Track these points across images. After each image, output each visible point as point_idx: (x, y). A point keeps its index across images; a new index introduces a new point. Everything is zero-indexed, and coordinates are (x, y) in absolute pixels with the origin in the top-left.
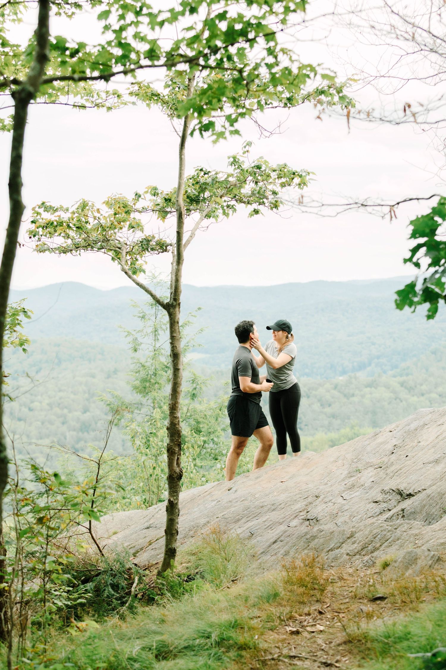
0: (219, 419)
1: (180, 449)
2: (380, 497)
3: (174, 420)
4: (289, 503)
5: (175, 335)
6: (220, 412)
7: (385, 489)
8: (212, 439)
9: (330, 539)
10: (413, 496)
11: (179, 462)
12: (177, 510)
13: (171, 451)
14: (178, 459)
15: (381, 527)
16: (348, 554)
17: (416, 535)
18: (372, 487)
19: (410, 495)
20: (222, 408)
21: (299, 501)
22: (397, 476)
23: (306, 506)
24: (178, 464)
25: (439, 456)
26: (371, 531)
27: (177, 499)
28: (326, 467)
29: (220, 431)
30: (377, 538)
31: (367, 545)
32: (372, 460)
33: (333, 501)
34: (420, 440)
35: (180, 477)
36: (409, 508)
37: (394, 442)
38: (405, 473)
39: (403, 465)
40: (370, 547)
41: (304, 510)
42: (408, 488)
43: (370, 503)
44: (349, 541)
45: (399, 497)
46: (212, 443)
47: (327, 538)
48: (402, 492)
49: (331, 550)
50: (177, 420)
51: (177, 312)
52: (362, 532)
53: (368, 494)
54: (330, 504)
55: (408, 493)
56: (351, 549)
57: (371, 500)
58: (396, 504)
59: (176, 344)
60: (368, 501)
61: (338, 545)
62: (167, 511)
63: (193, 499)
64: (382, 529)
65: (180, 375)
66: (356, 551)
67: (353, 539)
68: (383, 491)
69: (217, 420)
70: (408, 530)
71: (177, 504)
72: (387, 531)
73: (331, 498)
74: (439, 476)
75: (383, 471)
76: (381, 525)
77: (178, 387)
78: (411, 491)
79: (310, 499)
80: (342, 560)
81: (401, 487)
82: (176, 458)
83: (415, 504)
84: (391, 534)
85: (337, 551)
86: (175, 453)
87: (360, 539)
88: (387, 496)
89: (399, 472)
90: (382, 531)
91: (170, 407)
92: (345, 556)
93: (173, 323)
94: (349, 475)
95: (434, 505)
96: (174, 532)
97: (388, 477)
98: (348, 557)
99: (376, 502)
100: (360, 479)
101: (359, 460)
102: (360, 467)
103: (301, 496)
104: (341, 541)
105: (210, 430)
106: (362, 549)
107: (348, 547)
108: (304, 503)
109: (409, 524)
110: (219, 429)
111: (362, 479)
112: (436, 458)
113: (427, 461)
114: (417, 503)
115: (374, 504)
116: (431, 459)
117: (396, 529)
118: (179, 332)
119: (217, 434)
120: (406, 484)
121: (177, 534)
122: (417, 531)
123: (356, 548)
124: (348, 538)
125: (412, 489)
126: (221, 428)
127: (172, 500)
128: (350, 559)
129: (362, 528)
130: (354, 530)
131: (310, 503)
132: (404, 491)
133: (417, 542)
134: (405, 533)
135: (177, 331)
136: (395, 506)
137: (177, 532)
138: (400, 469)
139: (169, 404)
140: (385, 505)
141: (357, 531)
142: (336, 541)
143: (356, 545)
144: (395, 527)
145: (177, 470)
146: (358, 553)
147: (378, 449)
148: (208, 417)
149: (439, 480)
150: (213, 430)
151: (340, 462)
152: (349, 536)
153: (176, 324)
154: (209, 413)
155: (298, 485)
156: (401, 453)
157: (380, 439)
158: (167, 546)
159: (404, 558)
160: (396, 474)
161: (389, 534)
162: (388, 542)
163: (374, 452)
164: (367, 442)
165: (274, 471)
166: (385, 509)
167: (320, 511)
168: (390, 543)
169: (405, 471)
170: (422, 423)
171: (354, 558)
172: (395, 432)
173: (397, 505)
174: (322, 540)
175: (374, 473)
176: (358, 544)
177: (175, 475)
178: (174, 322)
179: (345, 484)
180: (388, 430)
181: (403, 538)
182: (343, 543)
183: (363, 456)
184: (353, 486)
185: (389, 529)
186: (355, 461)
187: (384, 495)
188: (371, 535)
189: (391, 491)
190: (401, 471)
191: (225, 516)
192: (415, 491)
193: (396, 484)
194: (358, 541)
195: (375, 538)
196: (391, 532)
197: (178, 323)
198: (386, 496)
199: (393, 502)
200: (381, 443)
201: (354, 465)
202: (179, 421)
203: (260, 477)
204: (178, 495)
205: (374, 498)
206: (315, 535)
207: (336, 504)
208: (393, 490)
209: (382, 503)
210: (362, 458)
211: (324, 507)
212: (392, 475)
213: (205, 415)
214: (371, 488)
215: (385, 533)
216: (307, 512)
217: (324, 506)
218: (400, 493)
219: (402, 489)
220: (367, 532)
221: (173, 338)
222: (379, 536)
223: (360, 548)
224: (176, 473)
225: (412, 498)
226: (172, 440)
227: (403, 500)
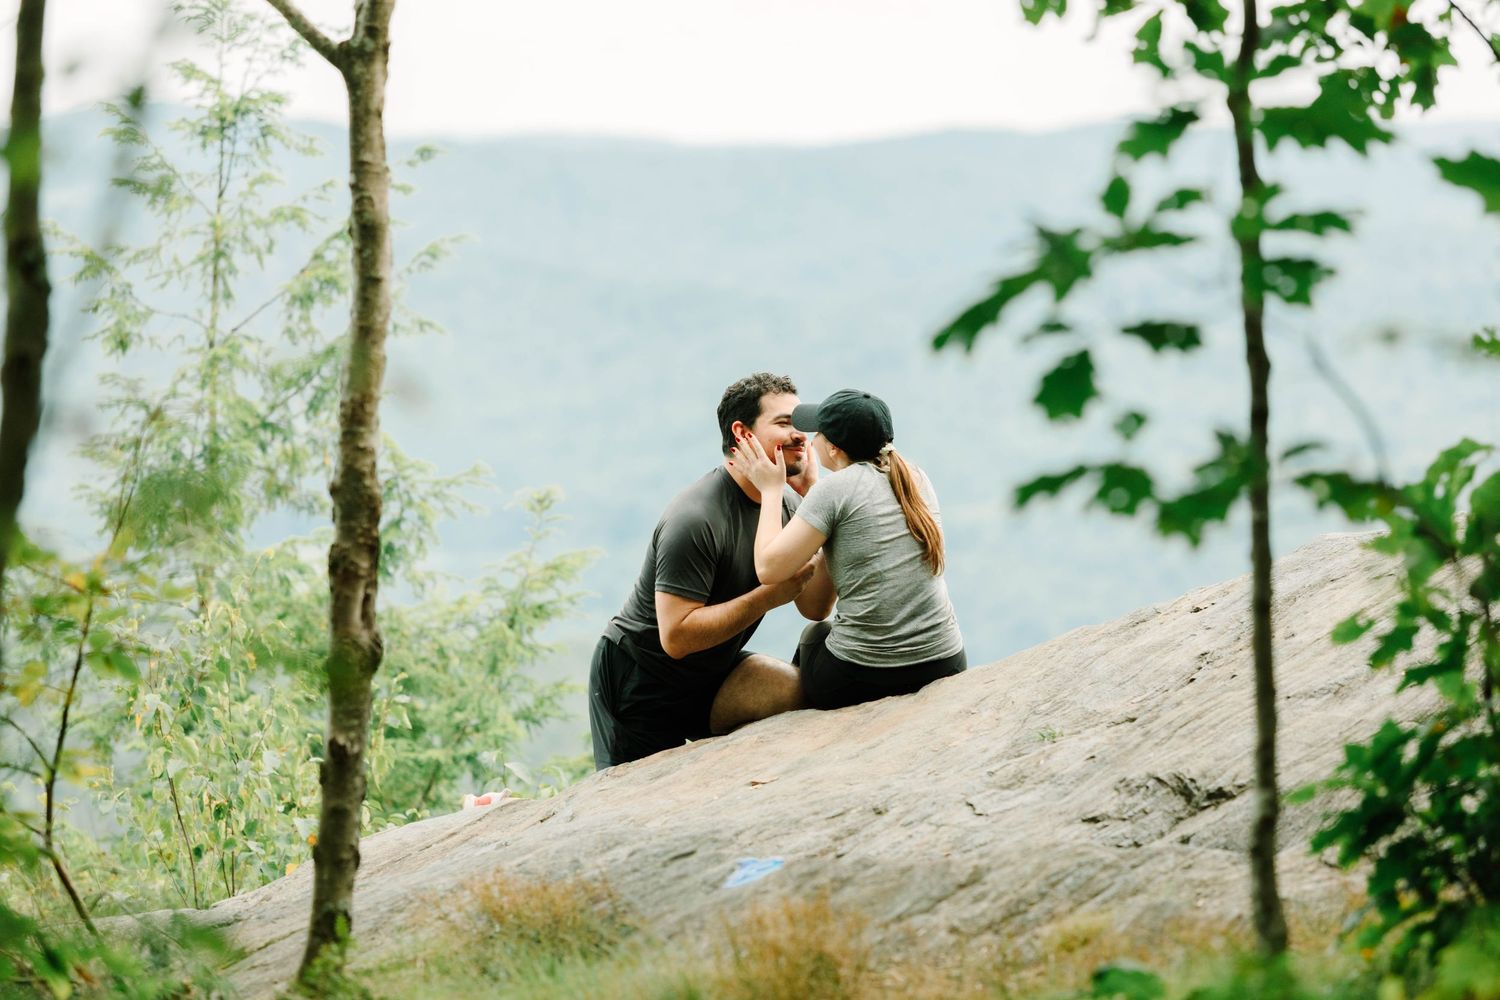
0: (507, 669)
1: (375, 566)
2: (1108, 804)
3: (355, 460)
4: (773, 830)
5: (366, 157)
6: (509, 633)
7: (1130, 777)
8: (470, 758)
9: (899, 889)
10: (1229, 796)
11: (370, 610)
12: (358, 781)
13: (346, 571)
14: (367, 599)
15: (1082, 854)
16: (953, 930)
17: (1203, 884)
18: (1087, 775)
19: (1219, 796)
20: (521, 616)
21: (808, 825)
22: (1184, 736)
23: (836, 839)
24: (367, 617)
25: (1352, 672)
26: (1042, 866)
27: (360, 740)
28: (931, 732)
29: (510, 721)
30: (1060, 887)
31: (1022, 907)
32: (1110, 706)
33: (933, 819)
34: (1294, 629)
35: (373, 659)
36: (1206, 834)
37: (1203, 643)
38: (1213, 727)
39: (1213, 702)
40: (1034, 912)
41: (823, 853)
42: (1214, 772)
43: (1070, 823)
44: (962, 893)
45: (1178, 803)
46: (467, 776)
47: (888, 885)
48: (1191, 786)
49: (899, 918)
50: (368, 461)
51: (379, 77)
52: (1008, 870)
53: (1068, 798)
54: (924, 828)
55: (1212, 787)
56: (966, 915)
57: (1074, 815)
58: (1165, 828)
59: (373, 190)
60: (1062, 818)
61: (925, 904)
62: (323, 781)
63: (398, 861)
64: (1083, 860)
65: (381, 301)
66: (984, 922)
67: (978, 889)
68: (1125, 786)
69: (493, 669)
70: (1178, 871)
71: (358, 757)
72: (1100, 865)
73: (929, 810)
74: (1335, 735)
75: (1140, 731)
76: (1080, 850)
77: (374, 343)
78: (1224, 782)
79: (849, 820)
80: (930, 945)
81: (1190, 770)
82: (361, 594)
83: (1231, 820)
84: (1112, 877)
85: (917, 921)
86: (357, 577)
87: (1002, 889)
88: (1138, 797)
89: (1190, 726)
90: (1080, 865)
91: (343, 415)
92: (943, 934)
93: (363, 114)
94: (1012, 752)
95: (1301, 822)
96: (346, 855)
97: (1150, 743)
98: (952, 939)
99: (1094, 820)
100: (1048, 757)
101: (1062, 703)
102: (1057, 723)
103: (817, 808)
104: (935, 893)
105: (459, 717)
106: (1004, 919)
107: (960, 910)
108: (832, 831)
109: (1183, 854)
110: (505, 714)
111: (1058, 757)
112: (1340, 679)
113: (1301, 689)
114: (1239, 817)
115: (1086, 826)
116: (1321, 682)
117: (1134, 867)
118: (383, 147)
119: (495, 730)
120: (1211, 761)
121: (357, 864)
122: (1207, 875)
123: (983, 914)
124: (962, 886)
125: (1230, 774)
126: (514, 707)
127: (341, 740)
128: (957, 945)
129: (1015, 856)
130: (985, 862)
131: (851, 832)
132: (1200, 783)
133: (1200, 903)
134: (1164, 878)
135: (377, 143)
136: (1162, 835)
137: (357, 858)
138: (1198, 717)
139: (343, 405)
140: (1125, 828)
141: (994, 866)
142: (918, 894)
143: (984, 905)
144: (1134, 862)
145: (364, 638)
146: (989, 927)
147: (1139, 666)
148: (455, 662)
149: (1332, 744)
150: (474, 721)
151: (986, 714)
152: (963, 879)
153: (373, 120)
154: (460, 640)
155: (814, 788)
156: (1216, 672)
157: (1150, 635)
158: (319, 903)
159: (1136, 922)
160: (1183, 731)
161: (1103, 875)
162: (1099, 899)
163: (1118, 679)
164: (1099, 647)
165: (727, 751)
166: (1125, 843)
167: (881, 849)
168: (1105, 902)
169: (1213, 723)
170: (1317, 577)
171: (974, 943)
172: (1211, 609)
173: (1170, 830)
174: (868, 891)
175: (1103, 740)
176: (994, 901)
177: (356, 656)
178: (368, 112)
179: (991, 774)
180: (1187, 605)
181: (1151, 888)
182: (939, 901)
183: (1076, 690)
184: (1020, 779)
185: (1107, 861)
186: (1043, 708)
187: (1124, 795)
188: (1044, 874)
189: (1151, 783)
190: (1199, 722)
191: (528, 867)
192: (1239, 782)
193: (1175, 760)
194: (993, 895)
195: (1053, 885)
196: (1112, 872)
197: (379, 115)
198: (1130, 801)
199: (1157, 820)
200: (1152, 649)
201: (1041, 722)
202: (374, 465)
203: (668, 773)
204: (361, 729)
205: (1087, 809)
206: (845, 875)
207: (942, 829)
208: (1159, 780)
209: (1112, 824)
210: (1071, 699)
211: (901, 838)
212: (1163, 734)
213: (441, 653)
214: (1081, 778)
215: (1091, 871)
216: (839, 856)
217: (899, 834)
218: (1185, 791)
219: (1194, 774)
220: (1028, 869)
221: (359, 167)
222: (1069, 881)
223: (998, 915)
224: (356, 645)
225: (1227, 807)
226: (347, 530)
227: (1192, 814)
